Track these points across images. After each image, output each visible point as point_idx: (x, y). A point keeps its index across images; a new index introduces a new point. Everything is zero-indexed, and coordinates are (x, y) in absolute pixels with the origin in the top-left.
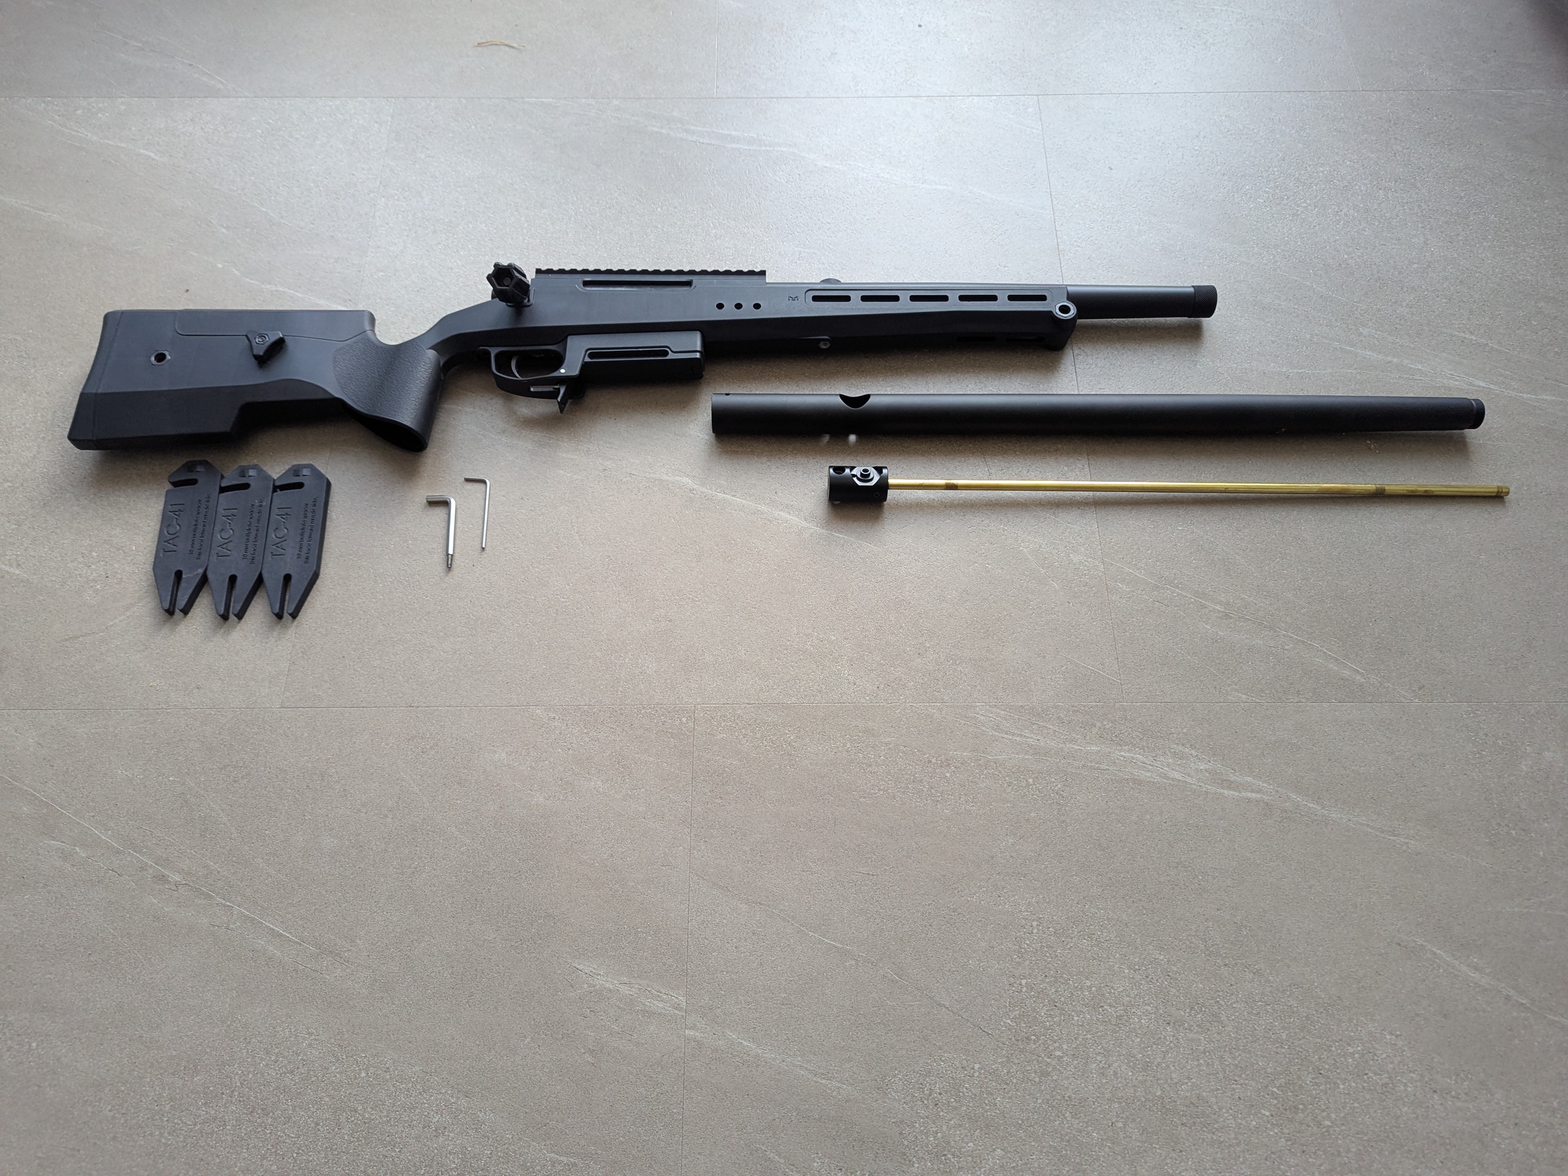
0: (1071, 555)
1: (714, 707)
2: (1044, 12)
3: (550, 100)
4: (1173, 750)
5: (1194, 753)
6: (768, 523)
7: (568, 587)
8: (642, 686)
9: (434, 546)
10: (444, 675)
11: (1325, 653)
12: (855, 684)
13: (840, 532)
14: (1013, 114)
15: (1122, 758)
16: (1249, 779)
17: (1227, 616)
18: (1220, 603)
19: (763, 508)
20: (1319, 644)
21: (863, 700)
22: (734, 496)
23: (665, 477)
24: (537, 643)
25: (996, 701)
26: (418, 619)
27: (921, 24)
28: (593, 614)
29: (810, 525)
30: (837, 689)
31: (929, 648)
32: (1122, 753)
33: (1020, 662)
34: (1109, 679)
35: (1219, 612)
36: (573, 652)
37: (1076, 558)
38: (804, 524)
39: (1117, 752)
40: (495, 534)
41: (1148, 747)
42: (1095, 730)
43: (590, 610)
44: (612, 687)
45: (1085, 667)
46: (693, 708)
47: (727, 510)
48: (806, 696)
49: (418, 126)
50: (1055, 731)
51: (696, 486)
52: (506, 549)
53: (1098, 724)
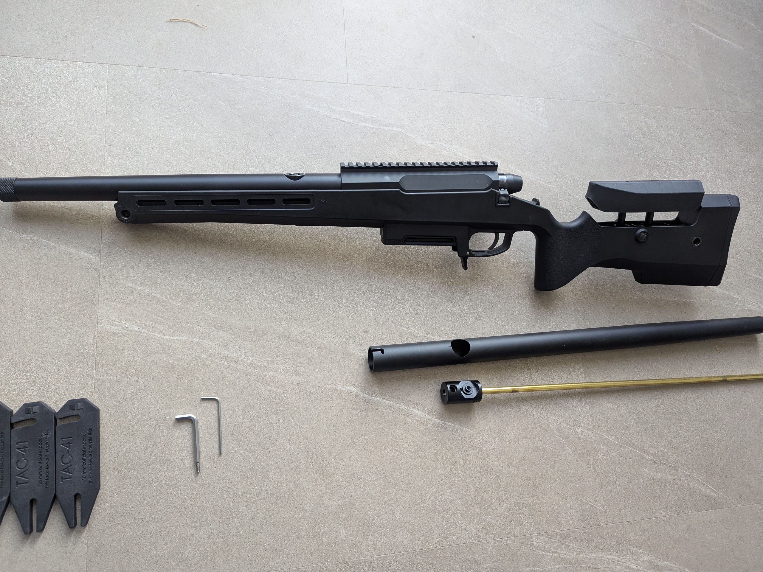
0: (576, 429)
1: (384, 557)
2: (545, 34)
3: (231, 76)
4: (631, 551)
5: (641, 551)
6: (406, 417)
7: (282, 478)
8: (337, 547)
9: (185, 454)
10: (203, 556)
11: (699, 481)
12: (465, 530)
13: (450, 421)
14: (531, 112)
15: (607, 560)
16: (667, 563)
17: (654, 462)
18: (651, 454)
19: (403, 407)
20: (696, 476)
21: (471, 541)
22: (384, 399)
23: (339, 388)
24: (265, 524)
25: (542, 531)
26: (179, 514)
27: (474, 36)
28: (301, 496)
29: (431, 418)
30: (456, 534)
31: (505, 499)
32: (608, 557)
33: (554, 504)
34: (599, 510)
35: (651, 460)
36: (290, 527)
37: (579, 431)
38: (428, 417)
39: (605, 556)
40: (228, 441)
41: (619, 551)
42: (594, 544)
43: (298, 494)
44: (318, 550)
45: (587, 503)
46: (371, 559)
47: (380, 409)
48: (438, 542)
49: (130, 92)
50: (574, 547)
51: (359, 393)
52: (236, 451)
53: (595, 540)
